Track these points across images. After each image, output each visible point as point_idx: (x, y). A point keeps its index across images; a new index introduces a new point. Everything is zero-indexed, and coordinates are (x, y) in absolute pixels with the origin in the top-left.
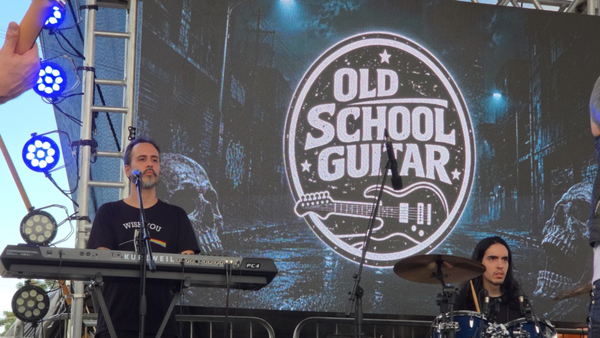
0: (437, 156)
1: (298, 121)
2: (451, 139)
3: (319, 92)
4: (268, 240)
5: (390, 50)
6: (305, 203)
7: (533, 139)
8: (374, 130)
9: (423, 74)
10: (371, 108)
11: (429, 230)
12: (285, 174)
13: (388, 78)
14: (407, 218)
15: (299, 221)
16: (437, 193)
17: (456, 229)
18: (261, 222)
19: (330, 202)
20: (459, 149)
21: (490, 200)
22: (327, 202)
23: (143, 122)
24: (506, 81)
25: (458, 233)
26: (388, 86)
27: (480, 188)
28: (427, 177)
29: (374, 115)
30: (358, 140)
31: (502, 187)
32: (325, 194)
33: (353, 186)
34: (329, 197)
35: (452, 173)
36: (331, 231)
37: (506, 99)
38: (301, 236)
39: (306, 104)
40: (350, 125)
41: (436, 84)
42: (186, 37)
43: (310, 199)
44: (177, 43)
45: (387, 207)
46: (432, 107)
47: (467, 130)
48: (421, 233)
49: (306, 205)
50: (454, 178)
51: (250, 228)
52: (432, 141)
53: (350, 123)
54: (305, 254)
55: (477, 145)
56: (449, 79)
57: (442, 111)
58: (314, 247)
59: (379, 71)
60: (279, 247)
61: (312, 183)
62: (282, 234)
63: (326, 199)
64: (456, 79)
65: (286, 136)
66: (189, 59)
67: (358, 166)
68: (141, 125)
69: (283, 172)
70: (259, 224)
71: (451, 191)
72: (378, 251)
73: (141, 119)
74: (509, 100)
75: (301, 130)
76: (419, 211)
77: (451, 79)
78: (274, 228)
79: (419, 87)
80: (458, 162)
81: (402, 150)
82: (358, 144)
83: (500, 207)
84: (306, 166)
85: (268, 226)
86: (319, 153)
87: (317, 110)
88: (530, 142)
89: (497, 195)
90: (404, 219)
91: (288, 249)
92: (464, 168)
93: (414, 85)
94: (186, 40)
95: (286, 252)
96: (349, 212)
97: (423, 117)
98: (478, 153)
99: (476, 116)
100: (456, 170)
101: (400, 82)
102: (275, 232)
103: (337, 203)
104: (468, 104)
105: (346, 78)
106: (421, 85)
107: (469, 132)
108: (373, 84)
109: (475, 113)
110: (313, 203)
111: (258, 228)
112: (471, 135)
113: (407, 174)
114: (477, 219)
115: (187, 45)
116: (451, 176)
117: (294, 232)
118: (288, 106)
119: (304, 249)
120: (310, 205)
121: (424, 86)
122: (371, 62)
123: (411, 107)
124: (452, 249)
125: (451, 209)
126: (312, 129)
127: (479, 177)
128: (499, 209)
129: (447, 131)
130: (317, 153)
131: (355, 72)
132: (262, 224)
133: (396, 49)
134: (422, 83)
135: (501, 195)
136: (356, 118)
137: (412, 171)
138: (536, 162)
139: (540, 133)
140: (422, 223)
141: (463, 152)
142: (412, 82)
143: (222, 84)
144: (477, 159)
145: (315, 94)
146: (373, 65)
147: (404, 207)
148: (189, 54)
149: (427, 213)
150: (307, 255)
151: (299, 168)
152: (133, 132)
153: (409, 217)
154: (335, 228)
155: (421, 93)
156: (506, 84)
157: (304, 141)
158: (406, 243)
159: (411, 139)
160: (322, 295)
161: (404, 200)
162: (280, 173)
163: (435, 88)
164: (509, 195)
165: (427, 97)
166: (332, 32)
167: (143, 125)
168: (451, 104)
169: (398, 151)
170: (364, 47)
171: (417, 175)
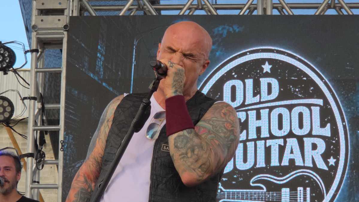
0: (314, 147)
2: (327, 131)
5: (271, 61)
8: (259, 130)
9: (300, 79)
10: (255, 111)
13: (269, 85)
16: (314, 178)
19: (221, 191)
20: (334, 140)
22: (219, 191)
26: (269, 92)
27: (354, 171)
28: (305, 165)
29: (258, 117)
30: (245, 138)
33: (241, 177)
34: (220, 187)
35: (328, 160)
41: (312, 86)
42: (102, 67)
44: (95, 72)
45: (271, 192)
46: (309, 106)
47: (341, 123)
50: (330, 165)
52: (310, 135)
55: (350, 135)
56: (324, 81)
57: (318, 108)
59: (262, 80)
64: (329, 81)
66: (104, 84)
67: (245, 160)
68: (67, 139)
71: (328, 176)
73: (67, 134)
76: (299, 194)
79: (297, 90)
80: (334, 151)
81: (282, 144)
82: (245, 142)
90: (285, 201)
92: (339, 155)
93: (292, 89)
94: (102, 69)
96: (238, 198)
97: (301, 115)
99: (349, 110)
100: (332, 158)
103: (227, 192)
105: (233, 88)
106: (298, 88)
107: (343, 124)
108: (257, 91)
112: (345, 127)
113: (287, 164)
115: (102, 73)
116: (327, 163)
121: (301, 89)
122: (254, 73)
123: (290, 108)
125: (328, 191)
127: (353, 162)
131: (241, 83)
133: (276, 60)
134: (299, 86)
136: (242, 121)
137: (292, 161)
141: (338, 142)
142: (291, 87)
146: (256, 76)
147: (286, 192)
148: (103, 80)
149: (306, 195)
153: (290, 200)
155: (299, 95)
159: (291, 135)
161: (285, 186)
163: (311, 90)
165: (305, 98)
166: (221, 51)
167: (69, 138)
168: (326, 102)
169: (280, 146)
170: (248, 61)
171: (297, 164)
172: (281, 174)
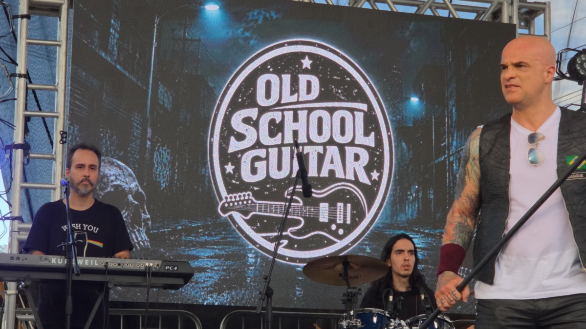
0: (357, 157)
1: (222, 125)
2: (370, 141)
3: (242, 98)
4: (193, 239)
5: (312, 56)
6: (229, 203)
7: (448, 141)
8: (295, 133)
9: (343, 79)
10: (291, 112)
11: (349, 229)
12: (209, 176)
13: (309, 83)
14: (327, 217)
15: (223, 220)
16: (356, 193)
17: (374, 227)
18: (186, 221)
19: (252, 202)
20: (378, 151)
21: (407, 199)
22: (250, 202)
23: (74, 127)
24: (423, 86)
25: (377, 231)
26: (309, 91)
27: (398, 188)
28: (347, 178)
29: (296, 119)
30: (280, 143)
31: (419, 187)
32: (247, 195)
33: (274, 187)
34: (251, 197)
35: (372, 174)
36: (253, 229)
37: (423, 103)
38: (224, 234)
39: (230, 109)
40: (272, 129)
41: (356, 89)
42: (115, 46)
43: (233, 200)
44: (106, 51)
45: (308, 207)
46: (352, 110)
47: (386, 133)
48: (341, 232)
49: (229, 205)
50: (373, 179)
51: (176, 227)
52: (352, 144)
53: (272, 127)
54: (228, 251)
55: (395, 147)
56: (369, 83)
57: (362, 114)
58: (237, 245)
59: (300, 76)
60: (203, 245)
61: (235, 184)
62: (207, 233)
63: (249, 199)
64: (375, 84)
65: (210, 140)
66: (118, 67)
67: (280, 168)
68: (72, 130)
69: (207, 175)
70: (184, 223)
71: (370, 192)
72: (299, 249)
73: (71, 124)
74: (425, 104)
75: (224, 134)
76: (338, 210)
77: (370, 84)
78: (199, 227)
79: (340, 91)
80: (377, 163)
81: (322, 152)
82: (279, 147)
83: (417, 206)
84: (229, 168)
85: (193, 225)
86: (242, 155)
87: (240, 115)
88: (445, 144)
89: (414, 195)
90: (324, 218)
91: (212, 247)
92: (383, 169)
93: (334, 89)
94: (115, 49)
95: (211, 250)
96: (271, 212)
97: (343, 120)
98: (396, 155)
99: (394, 119)
100: (375, 171)
101: (321, 86)
102: (200, 231)
103: (259, 203)
104: (387, 108)
105: (268, 84)
106: (341, 89)
107: (388, 134)
108: (294, 89)
109: (393, 116)
110: (236, 204)
111: (184, 227)
112: (389, 137)
113: (327, 176)
114: (395, 218)
115: (116, 53)
116: (370, 177)
117: (218, 231)
118: (213, 110)
119: (227, 247)
120: (234, 205)
121: (344, 90)
122: (293, 68)
123: (331, 111)
124: (371, 247)
125: (369, 208)
126: (235, 133)
127: (397, 178)
128: (416, 208)
129: (366, 134)
130: (240, 156)
131: (278, 79)
132: (187, 223)
133: (317, 55)
134: (342, 87)
135: (418, 195)
136: (277, 122)
137: (332, 172)
138: (451, 163)
139: (455, 135)
140: (342, 222)
141: (382, 154)
142: (333, 87)
143: (150, 90)
144: (395, 161)
145: (238, 99)
146: (295, 71)
147: (324, 207)
148: (118, 61)
149: (346, 213)
150: (230, 253)
151: (223, 170)
152: (65, 136)
153: (329, 216)
154: (257, 227)
155: (342, 97)
156: (423, 89)
157: (228, 144)
158: (326, 242)
159: (331, 142)
160: (245, 291)
161: (324, 200)
162: (204, 176)
163: (355, 93)
164: (425, 194)
165: (348, 101)
166: (255, 39)
167: (74, 129)
168: (370, 107)
169: (319, 154)
170: (286, 54)
171: (337, 176)
172: (320, 186)
